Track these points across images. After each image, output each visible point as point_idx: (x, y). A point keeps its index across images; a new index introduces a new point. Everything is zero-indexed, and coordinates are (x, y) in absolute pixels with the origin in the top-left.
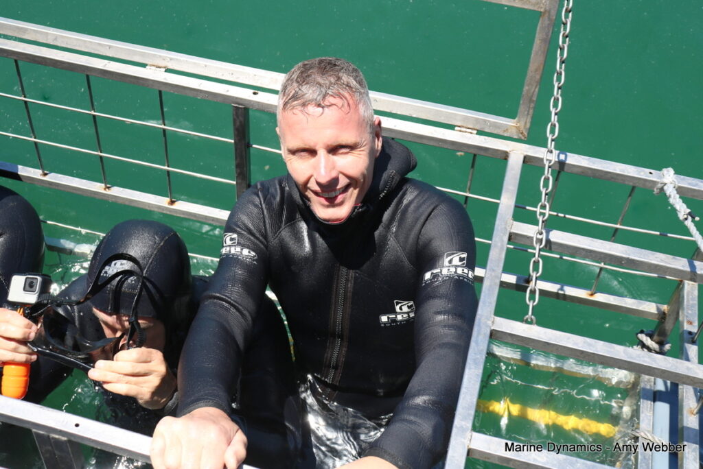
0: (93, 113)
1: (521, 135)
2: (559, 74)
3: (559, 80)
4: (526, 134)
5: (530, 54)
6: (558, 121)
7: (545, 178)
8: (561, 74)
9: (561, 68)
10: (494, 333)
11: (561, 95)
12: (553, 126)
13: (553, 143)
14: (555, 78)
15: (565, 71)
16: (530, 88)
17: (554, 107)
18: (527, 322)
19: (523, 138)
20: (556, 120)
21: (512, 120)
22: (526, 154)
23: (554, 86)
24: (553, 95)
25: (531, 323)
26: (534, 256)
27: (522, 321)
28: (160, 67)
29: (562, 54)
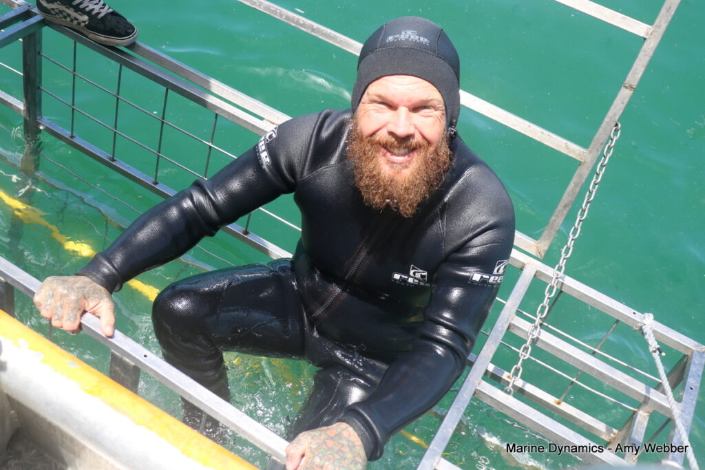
0: (210, 144)
1: (538, 254)
2: (584, 211)
3: (582, 215)
4: (543, 254)
5: (564, 192)
6: (573, 246)
7: (542, 306)
8: (585, 211)
9: (586, 206)
10: (477, 392)
11: (581, 227)
12: (568, 249)
13: (565, 261)
14: (579, 213)
15: (589, 209)
16: (558, 219)
17: (573, 234)
18: (506, 392)
19: (539, 257)
20: (572, 244)
21: (535, 241)
22: (538, 269)
23: (576, 218)
24: (574, 225)
25: (509, 393)
26: (526, 343)
27: (502, 390)
28: (273, 123)
29: (590, 197)
